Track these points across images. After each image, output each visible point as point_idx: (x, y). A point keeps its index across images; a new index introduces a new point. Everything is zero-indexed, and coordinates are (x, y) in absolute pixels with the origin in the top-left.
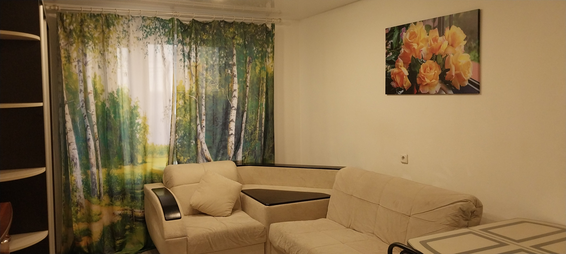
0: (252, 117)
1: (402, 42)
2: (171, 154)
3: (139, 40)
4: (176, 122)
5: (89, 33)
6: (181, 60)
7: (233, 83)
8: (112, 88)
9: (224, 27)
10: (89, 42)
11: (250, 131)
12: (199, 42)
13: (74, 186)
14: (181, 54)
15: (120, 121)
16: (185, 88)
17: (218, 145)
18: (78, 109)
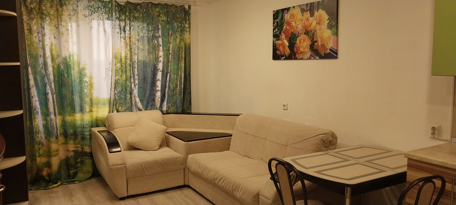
0: (174, 77)
1: (284, 21)
2: (112, 105)
3: (86, 16)
4: (115, 81)
5: (46, 11)
6: (118, 32)
7: (159, 51)
8: (65, 54)
9: (152, 7)
10: (46, 18)
11: (172, 88)
12: (132, 19)
13: (37, 129)
14: (118, 28)
15: (72, 79)
16: (121, 54)
17: (148, 99)
18: (39, 70)
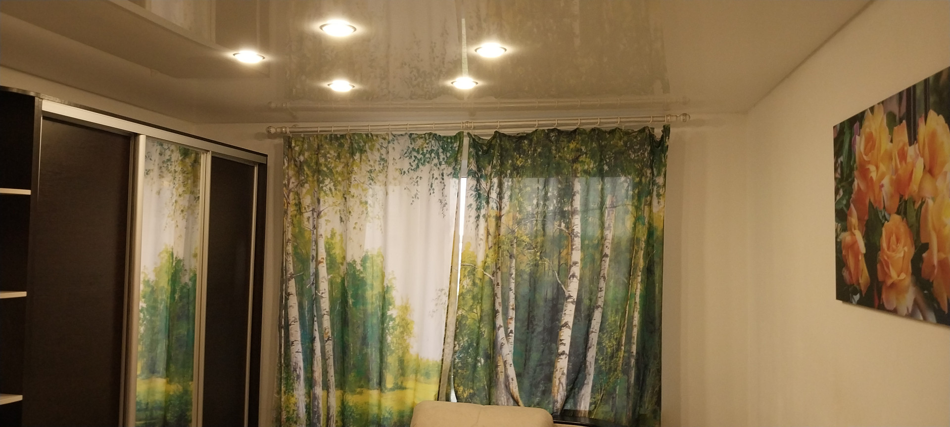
0: (615, 321)
3: (403, 173)
4: (457, 320)
5: (326, 166)
6: (471, 205)
7: (572, 249)
8: (352, 255)
9: (557, 141)
10: (325, 180)
12: (509, 172)
14: (472, 194)
16: (476, 257)
17: (535, 373)
18: (307, 287)
